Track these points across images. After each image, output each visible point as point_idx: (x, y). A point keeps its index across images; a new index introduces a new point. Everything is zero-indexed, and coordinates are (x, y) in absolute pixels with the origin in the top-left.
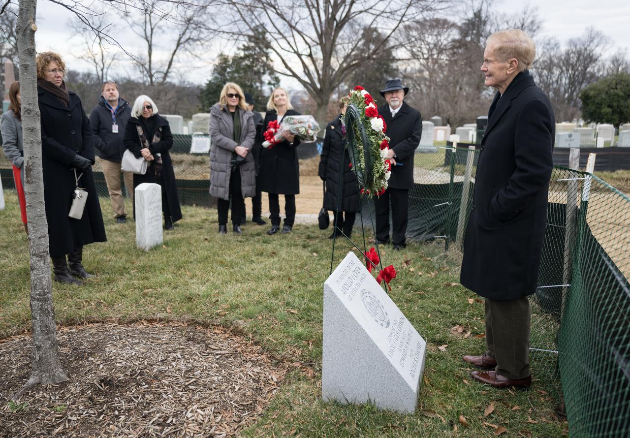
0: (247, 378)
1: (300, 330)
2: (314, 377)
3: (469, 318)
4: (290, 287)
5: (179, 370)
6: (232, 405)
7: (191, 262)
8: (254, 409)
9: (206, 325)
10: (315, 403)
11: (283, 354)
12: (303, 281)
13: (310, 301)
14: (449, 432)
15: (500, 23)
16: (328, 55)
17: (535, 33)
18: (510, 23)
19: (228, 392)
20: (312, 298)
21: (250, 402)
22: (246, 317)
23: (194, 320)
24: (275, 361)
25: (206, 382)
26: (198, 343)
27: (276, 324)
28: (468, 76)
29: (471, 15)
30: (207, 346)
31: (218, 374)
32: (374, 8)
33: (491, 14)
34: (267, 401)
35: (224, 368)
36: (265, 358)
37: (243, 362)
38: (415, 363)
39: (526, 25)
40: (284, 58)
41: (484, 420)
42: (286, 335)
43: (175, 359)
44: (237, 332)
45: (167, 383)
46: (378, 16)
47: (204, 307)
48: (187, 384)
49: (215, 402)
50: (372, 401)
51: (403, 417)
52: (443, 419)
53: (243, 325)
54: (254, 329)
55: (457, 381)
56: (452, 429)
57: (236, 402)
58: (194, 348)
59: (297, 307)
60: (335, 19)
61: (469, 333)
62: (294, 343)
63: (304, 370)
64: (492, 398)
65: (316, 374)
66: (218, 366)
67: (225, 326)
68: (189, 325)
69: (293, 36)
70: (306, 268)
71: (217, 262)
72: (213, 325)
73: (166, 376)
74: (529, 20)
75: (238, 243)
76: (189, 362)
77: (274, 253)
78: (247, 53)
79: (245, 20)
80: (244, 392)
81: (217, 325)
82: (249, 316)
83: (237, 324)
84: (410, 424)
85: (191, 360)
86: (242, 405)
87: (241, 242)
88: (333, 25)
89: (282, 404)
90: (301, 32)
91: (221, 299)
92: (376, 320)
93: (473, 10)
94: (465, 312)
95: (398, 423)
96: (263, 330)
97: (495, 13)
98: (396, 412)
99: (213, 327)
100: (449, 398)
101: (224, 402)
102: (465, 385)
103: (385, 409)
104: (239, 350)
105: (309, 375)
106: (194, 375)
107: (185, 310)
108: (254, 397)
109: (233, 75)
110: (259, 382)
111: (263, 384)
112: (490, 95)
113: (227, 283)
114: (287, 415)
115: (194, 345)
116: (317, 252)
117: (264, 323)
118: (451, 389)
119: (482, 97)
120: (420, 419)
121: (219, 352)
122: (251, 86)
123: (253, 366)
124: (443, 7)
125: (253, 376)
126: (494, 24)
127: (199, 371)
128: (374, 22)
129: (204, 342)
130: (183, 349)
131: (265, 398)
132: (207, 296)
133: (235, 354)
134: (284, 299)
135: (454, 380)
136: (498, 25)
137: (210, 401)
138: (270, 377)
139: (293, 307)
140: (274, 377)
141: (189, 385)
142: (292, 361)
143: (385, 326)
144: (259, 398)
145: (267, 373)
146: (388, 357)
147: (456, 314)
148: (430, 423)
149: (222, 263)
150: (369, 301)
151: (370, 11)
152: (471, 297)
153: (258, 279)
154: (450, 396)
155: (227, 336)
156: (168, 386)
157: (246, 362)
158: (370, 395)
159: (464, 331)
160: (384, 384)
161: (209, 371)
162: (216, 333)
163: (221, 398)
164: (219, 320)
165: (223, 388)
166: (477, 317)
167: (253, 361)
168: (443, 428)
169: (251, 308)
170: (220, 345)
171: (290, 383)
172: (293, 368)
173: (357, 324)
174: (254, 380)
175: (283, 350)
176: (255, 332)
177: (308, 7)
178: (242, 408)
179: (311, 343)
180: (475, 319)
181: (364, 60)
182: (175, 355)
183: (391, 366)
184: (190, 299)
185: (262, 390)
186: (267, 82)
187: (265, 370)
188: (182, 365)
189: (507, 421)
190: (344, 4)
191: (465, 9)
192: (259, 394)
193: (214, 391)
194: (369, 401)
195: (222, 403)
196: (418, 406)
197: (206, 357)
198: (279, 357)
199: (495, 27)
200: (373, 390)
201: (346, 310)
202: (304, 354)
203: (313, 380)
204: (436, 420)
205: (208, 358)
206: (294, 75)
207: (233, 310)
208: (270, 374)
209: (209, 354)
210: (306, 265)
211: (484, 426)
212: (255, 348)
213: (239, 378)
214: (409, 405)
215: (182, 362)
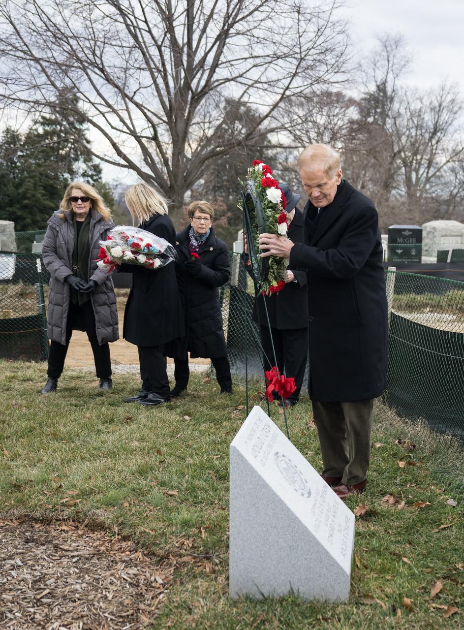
0: (121, 583)
1: (185, 515)
2: (214, 572)
3: (401, 485)
4: (161, 462)
5: (23, 580)
6: (107, 618)
7: (8, 437)
8: (137, 620)
9: (46, 521)
10: (222, 601)
11: (167, 548)
12: (178, 453)
13: (193, 477)
14: (392, 618)
15: (411, 101)
16: (180, 139)
17: (457, 116)
18: (424, 101)
19: (99, 602)
20: (195, 474)
21: (131, 612)
22: (106, 505)
23: (28, 516)
24: (155, 559)
25: (66, 593)
26: (43, 545)
27: (151, 511)
28: (372, 169)
29: (372, 88)
30: (56, 547)
31: (80, 581)
32: (244, 75)
33: (400, 88)
34: (153, 608)
35: (87, 573)
36: (140, 556)
37: (111, 563)
38: (345, 540)
39: (444, 104)
40: (115, 141)
41: (431, 602)
42: (167, 524)
43: (13, 567)
44: (96, 526)
45: (10, 598)
46: (250, 86)
47: (41, 497)
48: (38, 597)
49: (82, 617)
50: (295, 591)
51: (335, 606)
52: (383, 604)
53: (104, 515)
54: (120, 520)
55: (395, 560)
56: (395, 615)
57: (111, 613)
58: (39, 551)
59: (176, 487)
60: (190, 88)
61: (403, 503)
62: (181, 533)
63: (199, 564)
64: (437, 575)
65: (217, 568)
66: (77, 571)
67: (77, 520)
68: (21, 523)
69: (127, 110)
70: (178, 436)
71: (47, 436)
72: (58, 520)
73: (7, 590)
74: (449, 98)
75: (72, 408)
76: (36, 570)
77: (130, 419)
78: (47, 128)
79: (53, 84)
80: (120, 600)
81: (64, 520)
82: (110, 504)
83: (94, 514)
84: (345, 614)
85: (37, 567)
86: (121, 617)
87: (76, 406)
88: (187, 98)
89: (177, 608)
90: (142, 106)
91: (65, 483)
92: (295, 489)
93: (376, 82)
94: (396, 478)
95: (330, 614)
96: (135, 520)
97: (404, 87)
98: (326, 601)
99: (59, 523)
100: (388, 580)
101: (95, 615)
102: (405, 563)
103: (312, 599)
104: (103, 548)
105: (208, 570)
106: (46, 585)
107: (13, 502)
108: (135, 606)
109: (26, 161)
110: (138, 586)
111: (144, 588)
112: (401, 195)
113: (69, 461)
114: (185, 621)
115: (37, 547)
116: (189, 415)
117: (133, 511)
118: (389, 569)
119: (392, 199)
120: (356, 608)
121: (75, 553)
122: (56, 178)
123: (126, 567)
124: (339, 80)
125: (129, 580)
126: (404, 101)
127: (53, 580)
128: (246, 94)
129: (50, 542)
130: (22, 553)
131: (149, 605)
132: (44, 481)
133: (99, 554)
134: (156, 478)
135: (392, 559)
136: (408, 103)
137: (75, 616)
138: (153, 579)
139: (172, 488)
140: (158, 578)
141: (42, 598)
142: (180, 556)
143: (307, 495)
144: (142, 606)
145: (148, 575)
146: (314, 533)
147: (385, 482)
148: (368, 611)
149: (55, 436)
150: (285, 466)
151: (239, 79)
152: (401, 460)
153: (113, 454)
154: (388, 577)
155: (80, 532)
156: (12, 602)
157: (116, 563)
158: (292, 583)
159: (397, 502)
160: (310, 568)
161: (66, 578)
162: (64, 531)
163: (90, 610)
164: (66, 513)
165: (91, 597)
166: (411, 484)
167: (123, 562)
168: (385, 615)
169: (112, 493)
170: (74, 544)
171: (182, 583)
172: (185, 564)
173: (274, 494)
174: (130, 584)
175: (166, 543)
176: (122, 523)
177: (150, 70)
178: (121, 620)
179: (203, 531)
180: (408, 486)
181: (234, 147)
182: (13, 562)
183: (318, 544)
184: (17, 487)
185: (143, 596)
186: (81, 171)
187: (144, 570)
188: (26, 574)
189: (458, 600)
190: (202, 69)
191: (365, 79)
192: (141, 601)
193: (79, 602)
194: (291, 592)
195: (93, 616)
196: (352, 591)
197: (59, 561)
198: (161, 552)
199: (405, 105)
200: (296, 577)
201: (260, 477)
202: (196, 545)
203: (213, 576)
204: (375, 607)
205: (61, 563)
206: (131, 166)
207: (85, 497)
208: (151, 575)
209: (61, 557)
210: (178, 432)
211: (432, 609)
212: (124, 544)
213: (111, 583)
214: (342, 591)
215: (25, 571)
